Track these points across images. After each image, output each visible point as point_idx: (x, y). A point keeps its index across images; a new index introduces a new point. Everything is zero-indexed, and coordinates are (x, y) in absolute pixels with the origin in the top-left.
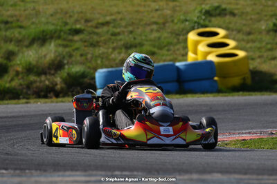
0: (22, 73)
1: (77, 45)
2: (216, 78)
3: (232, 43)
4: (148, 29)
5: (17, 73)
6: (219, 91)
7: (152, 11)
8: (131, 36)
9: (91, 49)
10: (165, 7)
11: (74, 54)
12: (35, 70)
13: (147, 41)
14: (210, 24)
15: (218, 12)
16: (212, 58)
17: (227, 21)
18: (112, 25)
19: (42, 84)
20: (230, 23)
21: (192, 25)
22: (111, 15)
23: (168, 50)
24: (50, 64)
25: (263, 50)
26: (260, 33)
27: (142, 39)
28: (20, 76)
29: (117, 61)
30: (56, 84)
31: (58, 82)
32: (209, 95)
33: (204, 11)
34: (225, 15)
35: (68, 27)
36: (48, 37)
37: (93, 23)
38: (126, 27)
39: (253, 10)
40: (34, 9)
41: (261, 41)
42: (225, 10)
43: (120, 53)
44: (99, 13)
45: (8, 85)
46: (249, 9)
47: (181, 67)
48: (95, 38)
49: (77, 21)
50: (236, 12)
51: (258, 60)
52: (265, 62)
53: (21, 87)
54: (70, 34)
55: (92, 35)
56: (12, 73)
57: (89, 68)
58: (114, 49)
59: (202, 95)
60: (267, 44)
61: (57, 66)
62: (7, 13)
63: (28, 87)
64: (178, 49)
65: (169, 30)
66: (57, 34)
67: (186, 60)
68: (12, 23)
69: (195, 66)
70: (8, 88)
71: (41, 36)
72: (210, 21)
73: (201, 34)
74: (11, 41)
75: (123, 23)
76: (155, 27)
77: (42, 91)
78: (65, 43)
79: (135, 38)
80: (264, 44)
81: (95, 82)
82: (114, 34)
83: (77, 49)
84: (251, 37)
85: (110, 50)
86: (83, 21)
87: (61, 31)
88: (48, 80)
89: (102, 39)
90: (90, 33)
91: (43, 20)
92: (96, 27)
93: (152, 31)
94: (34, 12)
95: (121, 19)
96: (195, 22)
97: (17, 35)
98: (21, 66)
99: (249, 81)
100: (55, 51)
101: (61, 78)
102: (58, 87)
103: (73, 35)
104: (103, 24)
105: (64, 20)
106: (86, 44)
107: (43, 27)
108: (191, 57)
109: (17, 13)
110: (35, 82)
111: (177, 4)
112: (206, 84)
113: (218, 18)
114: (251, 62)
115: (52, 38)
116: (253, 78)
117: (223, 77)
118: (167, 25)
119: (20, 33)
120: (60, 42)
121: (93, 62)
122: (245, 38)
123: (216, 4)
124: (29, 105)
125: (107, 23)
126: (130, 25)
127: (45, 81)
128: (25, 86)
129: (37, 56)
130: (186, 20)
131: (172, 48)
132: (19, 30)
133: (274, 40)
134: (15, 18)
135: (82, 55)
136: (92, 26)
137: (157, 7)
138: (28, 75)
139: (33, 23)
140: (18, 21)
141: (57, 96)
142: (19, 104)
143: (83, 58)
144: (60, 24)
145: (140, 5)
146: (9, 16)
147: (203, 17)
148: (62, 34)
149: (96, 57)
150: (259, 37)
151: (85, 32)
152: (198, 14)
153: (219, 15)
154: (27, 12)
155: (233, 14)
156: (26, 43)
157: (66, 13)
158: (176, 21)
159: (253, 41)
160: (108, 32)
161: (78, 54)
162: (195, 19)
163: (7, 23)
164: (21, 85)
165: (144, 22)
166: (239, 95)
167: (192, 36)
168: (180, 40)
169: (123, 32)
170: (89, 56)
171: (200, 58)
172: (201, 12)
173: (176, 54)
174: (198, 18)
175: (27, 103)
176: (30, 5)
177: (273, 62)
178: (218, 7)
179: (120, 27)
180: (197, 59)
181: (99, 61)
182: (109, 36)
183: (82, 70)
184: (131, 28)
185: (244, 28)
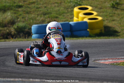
1: (21, 13)
2: (88, 30)
3: (95, 13)
4: (53, 5)
6: (90, 36)
8: (45, 9)
9: (27, 15)
11: (19, 17)
13: (53, 11)
14: (82, 4)
16: (86, 20)
18: (36, 4)
19: (5, 32)
20: (91, 3)
21: (74, 4)
23: (63, 16)
24: (8, 22)
25: (108, 16)
26: (106, 8)
27: (51, 10)
29: (40, 21)
30: (12, 32)
35: (16, 4)
36: (6, 9)
37: (27, 2)
38: (43, 4)
41: (106, 12)
43: (41, 17)
47: (72, 24)
48: (29, 10)
49: (19, 1)
51: (106, 21)
52: (109, 22)
54: (17, 8)
55: (27, 8)
57: (27, 24)
58: (38, 15)
60: (110, 13)
61: (12, 23)
64: (68, 16)
65: (63, 6)
66: (11, 8)
67: (73, 21)
69: (78, 24)
71: (3, 8)
72: (82, 2)
75: (42, 3)
76: (56, 5)
77: (5, 35)
78: (15, 12)
79: (47, 10)
80: (108, 14)
81: (31, 31)
82: (37, 8)
83: (20, 15)
84: (102, 10)
85: (36, 16)
86: (22, 2)
87: (13, 6)
88: (8, 29)
89: (32, 10)
90: (26, 7)
92: (29, 5)
93: (55, 6)
95: (40, 1)
96: (76, 3)
99: (103, 31)
100: (11, 16)
101: (14, 28)
102: (13, 33)
103: (18, 8)
104: (32, 3)
105: (14, 1)
106: (25, 12)
107: (4, 4)
108: (75, 20)
110: (2, 30)
112: (83, 33)
113: (86, 1)
114: (104, 22)
115: (8, 9)
116: (105, 30)
117: (92, 29)
118: (62, 4)
120: (12, 11)
121: (29, 21)
122: (99, 10)
125: (34, 3)
126: (45, 4)
129: (2, 18)
130: (71, 2)
131: (65, 15)
133: (113, 11)
135: (23, 18)
136: (27, 4)
141: (13, 38)
144: (12, 2)
148: (13, 8)
149: (30, 19)
150: (106, 10)
151: (24, 7)
158: (66, 2)
159: (103, 12)
160: (34, 7)
161: (21, 17)
162: (76, 1)
165: (51, 2)
168: (69, 11)
169: (42, 7)
170: (26, 18)
171: (80, 20)
173: (68, 18)
175: (5, 41)
177: (113, 22)
179: (40, 4)
180: (78, 20)
181: (31, 21)
182: (35, 9)
183: (24, 25)
184: (45, 5)
185: (98, 6)
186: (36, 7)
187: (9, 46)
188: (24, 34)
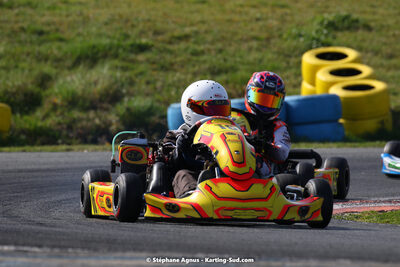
0: (62, 106)
1: (142, 68)
2: (341, 121)
3: (366, 70)
4: (245, 46)
5: (55, 107)
6: (345, 140)
7: (251, 21)
8: (219, 56)
9: (161, 73)
10: (270, 15)
11: (137, 80)
12: (80, 103)
13: (243, 64)
15: (346, 23)
16: (337, 91)
17: (359, 38)
18: (192, 40)
19: (90, 124)
20: (364, 40)
21: (309, 42)
22: (192, 25)
24: (102, 95)
27: (236, 62)
28: (59, 111)
31: (114, 121)
32: (331, 144)
33: (326, 22)
34: (357, 29)
35: (129, 42)
36: (100, 55)
37: (166, 37)
38: (213, 43)
39: (397, 23)
40: (81, 14)
42: (357, 21)
44: (174, 22)
45: (40, 124)
46: (391, 22)
47: (292, 104)
48: (168, 58)
49: (142, 33)
50: (372, 24)
53: (59, 127)
54: (131, 51)
55: (163, 54)
56: (47, 106)
57: (158, 101)
58: (195, 74)
59: (321, 145)
61: (113, 97)
62: (42, 19)
63: (70, 127)
64: (288, 78)
65: (275, 49)
66: (112, 52)
67: (299, 93)
68: (48, 33)
69: (313, 102)
70: (41, 128)
71: (89, 53)
72: (334, 38)
73: (321, 56)
74: (46, 59)
75: (209, 38)
76: (255, 44)
77: (89, 133)
78: (125, 64)
79: (225, 60)
81: (166, 122)
82: (195, 53)
83: (141, 73)
84: (394, 61)
85: (190, 76)
86: (150, 34)
87: (119, 47)
89: (178, 59)
90: (161, 51)
91: (94, 29)
92: (170, 43)
93: (250, 49)
94: (81, 19)
95: (206, 32)
96: (314, 39)
97: (56, 52)
98: (60, 97)
99: (389, 126)
100: (111, 76)
101: (117, 115)
102: (113, 128)
103: (137, 53)
104: (180, 39)
105: (124, 31)
106: (155, 66)
107: (93, 41)
108: (306, 90)
109: (56, 19)
110: (80, 120)
111: (288, 11)
112: (326, 128)
113: (347, 33)
114: (392, 97)
115: (105, 56)
116: (395, 122)
118: (273, 41)
119: (59, 48)
120: (116, 62)
121: (164, 93)
122: (385, 62)
123: (344, 13)
124: (70, 154)
125: (186, 37)
126: (219, 40)
127: (94, 119)
128: (65, 126)
129: (83, 82)
130: (300, 36)
132: (57, 44)
134: (53, 27)
135: (148, 83)
136: (163, 42)
137: (258, 15)
138: (69, 110)
139: (79, 35)
140: (57, 30)
142: (57, 151)
143: (151, 87)
144: (118, 36)
145: (233, 12)
146: (43, 24)
147: (325, 31)
148: (121, 51)
149: (169, 85)
151: (154, 50)
152: (318, 27)
153: (348, 28)
154: (70, 19)
155: (368, 28)
156: (69, 63)
157: (127, 21)
158: (285, 36)
159: (397, 68)
160: (186, 49)
161: (143, 81)
162: (314, 34)
163: (41, 33)
164: (59, 124)
165: (240, 37)
166: (374, 146)
167: (308, 59)
168: (291, 64)
169: (209, 50)
170: (159, 84)
171: (319, 91)
172: (321, 23)
174: (317, 32)
175: (68, 150)
176: (76, 9)
178: (347, 17)
179: (205, 43)
180: (314, 92)
181: (173, 93)
182: (189, 56)
183: (149, 104)
184: (219, 45)
185: (384, 48)
186: (190, 51)
187: (67, 163)
188: (147, 131)
